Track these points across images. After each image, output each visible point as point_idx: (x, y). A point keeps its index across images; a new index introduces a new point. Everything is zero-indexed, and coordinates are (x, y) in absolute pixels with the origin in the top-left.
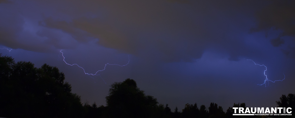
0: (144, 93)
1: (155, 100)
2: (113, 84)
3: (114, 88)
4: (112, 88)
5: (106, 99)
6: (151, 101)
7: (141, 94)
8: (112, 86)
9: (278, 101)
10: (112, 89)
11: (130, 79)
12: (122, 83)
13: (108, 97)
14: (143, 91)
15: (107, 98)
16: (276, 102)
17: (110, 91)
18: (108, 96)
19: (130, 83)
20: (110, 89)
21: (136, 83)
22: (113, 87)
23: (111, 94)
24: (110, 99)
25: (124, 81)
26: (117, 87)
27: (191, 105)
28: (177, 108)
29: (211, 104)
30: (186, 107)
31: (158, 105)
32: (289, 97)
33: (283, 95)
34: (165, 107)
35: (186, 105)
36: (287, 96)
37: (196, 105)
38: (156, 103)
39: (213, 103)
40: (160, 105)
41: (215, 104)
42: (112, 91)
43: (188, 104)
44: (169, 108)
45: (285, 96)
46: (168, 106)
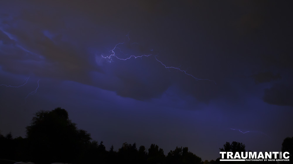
0: (76, 126)
1: (88, 135)
2: (38, 112)
3: (39, 117)
4: (36, 117)
5: (26, 129)
6: (83, 136)
7: (72, 127)
8: (37, 114)
10: (36, 118)
11: (61, 109)
12: (50, 112)
13: (30, 127)
14: (75, 124)
15: (28, 127)
16: (220, 149)
17: (33, 120)
18: (30, 125)
19: (61, 113)
20: (34, 118)
22: (38, 116)
23: (34, 123)
24: (31, 130)
25: (54, 109)
26: (43, 116)
27: (129, 144)
28: (112, 147)
29: (152, 145)
30: (124, 146)
31: (91, 141)
32: (233, 145)
33: (227, 143)
34: (99, 144)
35: (124, 144)
36: (231, 143)
37: (134, 145)
38: (89, 138)
39: (154, 145)
40: (93, 142)
41: (156, 145)
42: (35, 121)
43: (126, 143)
44: (103, 146)
45: (229, 143)
46: (103, 144)
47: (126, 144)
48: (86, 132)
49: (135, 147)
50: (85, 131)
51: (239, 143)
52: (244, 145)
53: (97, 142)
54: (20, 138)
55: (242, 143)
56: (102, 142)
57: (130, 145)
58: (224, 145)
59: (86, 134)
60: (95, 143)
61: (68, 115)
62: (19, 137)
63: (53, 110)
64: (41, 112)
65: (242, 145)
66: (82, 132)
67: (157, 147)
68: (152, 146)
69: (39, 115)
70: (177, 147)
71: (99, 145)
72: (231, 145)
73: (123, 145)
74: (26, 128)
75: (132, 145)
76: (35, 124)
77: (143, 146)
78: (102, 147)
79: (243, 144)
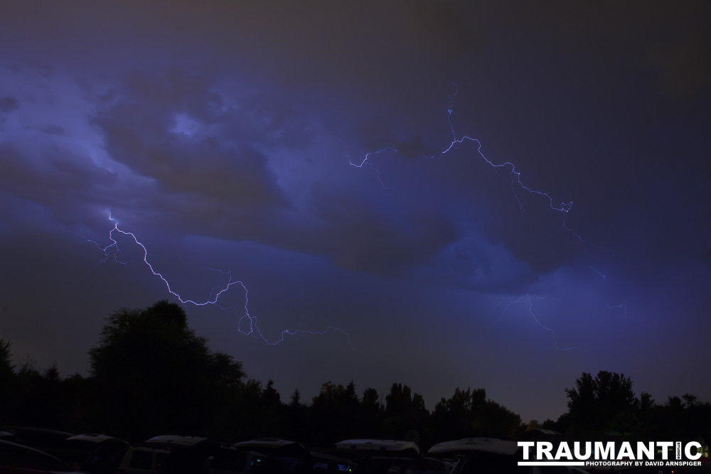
0: (206, 344)
1: (237, 366)
2: (114, 313)
3: (117, 326)
4: (111, 325)
5: (90, 356)
6: (225, 368)
7: (196, 347)
8: (112, 318)
9: (570, 389)
10: (111, 328)
11: (169, 303)
12: (143, 313)
13: (99, 350)
14: (203, 340)
15: (94, 352)
16: (567, 390)
17: (104, 333)
18: (99, 346)
19: (169, 314)
20: (106, 328)
21: (185, 316)
22: (115, 323)
23: (106, 341)
24: (102, 358)
25: (151, 306)
26: (128, 323)
27: (337, 385)
28: (297, 393)
29: (395, 385)
30: (325, 390)
31: (244, 381)
32: (599, 380)
33: (584, 374)
34: (264, 387)
35: (325, 385)
36: (594, 376)
37: (351, 387)
38: (240, 374)
39: (400, 385)
40: (249, 382)
41: (405, 387)
42: (110, 335)
43: (330, 382)
44: (275, 391)
45: (589, 375)
46: (273, 387)
47: (332, 386)
48: (230, 359)
49: (354, 393)
50: (229, 357)
51: (616, 376)
52: (629, 380)
53: (258, 384)
54: (78, 377)
55: (622, 375)
56: (271, 383)
57: (340, 387)
58: (578, 382)
59: (231, 363)
60: (254, 386)
61: (186, 317)
62: (75, 374)
63: (149, 308)
64: (123, 313)
65: (624, 381)
66: (223, 360)
67: (407, 390)
68: (396, 388)
69: (116, 320)
70: (457, 390)
71: (264, 390)
72: (594, 379)
73: (323, 388)
74: (89, 353)
75: (345, 388)
76: (109, 342)
77: (372, 388)
78: (272, 395)
79: (626, 377)
